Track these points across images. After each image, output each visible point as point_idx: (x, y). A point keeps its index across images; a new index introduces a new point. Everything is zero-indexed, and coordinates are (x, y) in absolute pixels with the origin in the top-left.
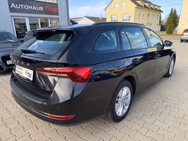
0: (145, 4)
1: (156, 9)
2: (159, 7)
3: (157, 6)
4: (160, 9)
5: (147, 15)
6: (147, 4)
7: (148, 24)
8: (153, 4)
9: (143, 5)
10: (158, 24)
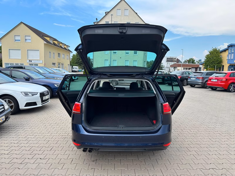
0: (54, 41)
1: (65, 49)
2: (68, 46)
3: (66, 46)
4: (69, 48)
5: (58, 54)
6: (56, 42)
7: (59, 64)
8: (62, 43)
9: (52, 43)
10: (68, 64)
